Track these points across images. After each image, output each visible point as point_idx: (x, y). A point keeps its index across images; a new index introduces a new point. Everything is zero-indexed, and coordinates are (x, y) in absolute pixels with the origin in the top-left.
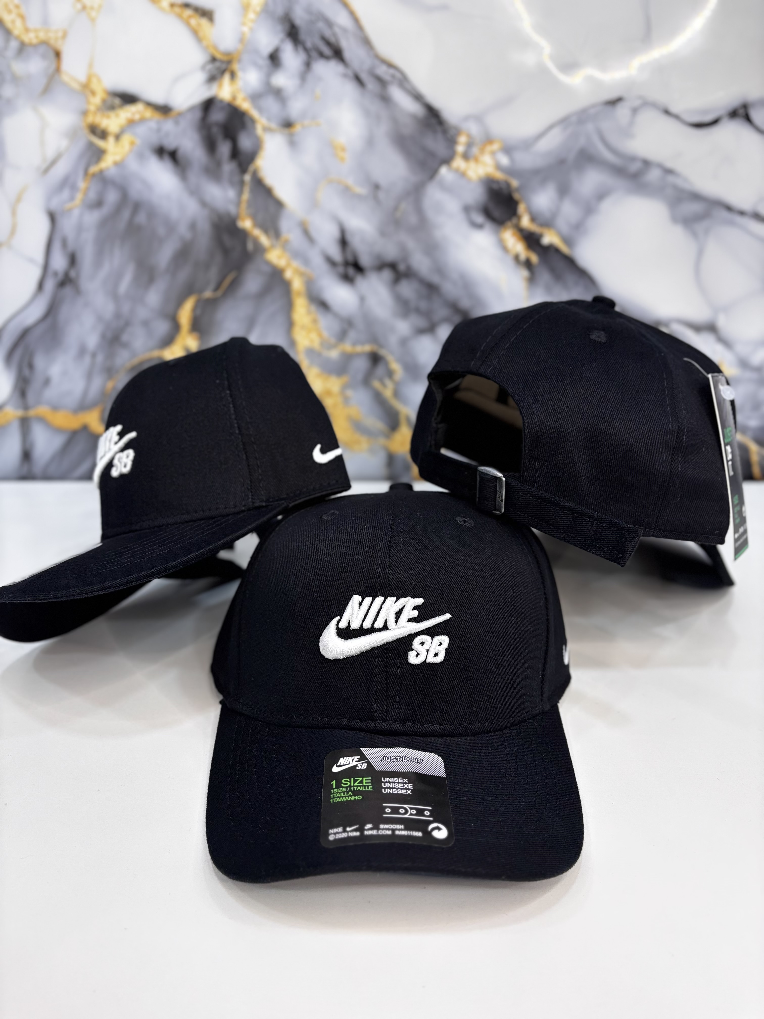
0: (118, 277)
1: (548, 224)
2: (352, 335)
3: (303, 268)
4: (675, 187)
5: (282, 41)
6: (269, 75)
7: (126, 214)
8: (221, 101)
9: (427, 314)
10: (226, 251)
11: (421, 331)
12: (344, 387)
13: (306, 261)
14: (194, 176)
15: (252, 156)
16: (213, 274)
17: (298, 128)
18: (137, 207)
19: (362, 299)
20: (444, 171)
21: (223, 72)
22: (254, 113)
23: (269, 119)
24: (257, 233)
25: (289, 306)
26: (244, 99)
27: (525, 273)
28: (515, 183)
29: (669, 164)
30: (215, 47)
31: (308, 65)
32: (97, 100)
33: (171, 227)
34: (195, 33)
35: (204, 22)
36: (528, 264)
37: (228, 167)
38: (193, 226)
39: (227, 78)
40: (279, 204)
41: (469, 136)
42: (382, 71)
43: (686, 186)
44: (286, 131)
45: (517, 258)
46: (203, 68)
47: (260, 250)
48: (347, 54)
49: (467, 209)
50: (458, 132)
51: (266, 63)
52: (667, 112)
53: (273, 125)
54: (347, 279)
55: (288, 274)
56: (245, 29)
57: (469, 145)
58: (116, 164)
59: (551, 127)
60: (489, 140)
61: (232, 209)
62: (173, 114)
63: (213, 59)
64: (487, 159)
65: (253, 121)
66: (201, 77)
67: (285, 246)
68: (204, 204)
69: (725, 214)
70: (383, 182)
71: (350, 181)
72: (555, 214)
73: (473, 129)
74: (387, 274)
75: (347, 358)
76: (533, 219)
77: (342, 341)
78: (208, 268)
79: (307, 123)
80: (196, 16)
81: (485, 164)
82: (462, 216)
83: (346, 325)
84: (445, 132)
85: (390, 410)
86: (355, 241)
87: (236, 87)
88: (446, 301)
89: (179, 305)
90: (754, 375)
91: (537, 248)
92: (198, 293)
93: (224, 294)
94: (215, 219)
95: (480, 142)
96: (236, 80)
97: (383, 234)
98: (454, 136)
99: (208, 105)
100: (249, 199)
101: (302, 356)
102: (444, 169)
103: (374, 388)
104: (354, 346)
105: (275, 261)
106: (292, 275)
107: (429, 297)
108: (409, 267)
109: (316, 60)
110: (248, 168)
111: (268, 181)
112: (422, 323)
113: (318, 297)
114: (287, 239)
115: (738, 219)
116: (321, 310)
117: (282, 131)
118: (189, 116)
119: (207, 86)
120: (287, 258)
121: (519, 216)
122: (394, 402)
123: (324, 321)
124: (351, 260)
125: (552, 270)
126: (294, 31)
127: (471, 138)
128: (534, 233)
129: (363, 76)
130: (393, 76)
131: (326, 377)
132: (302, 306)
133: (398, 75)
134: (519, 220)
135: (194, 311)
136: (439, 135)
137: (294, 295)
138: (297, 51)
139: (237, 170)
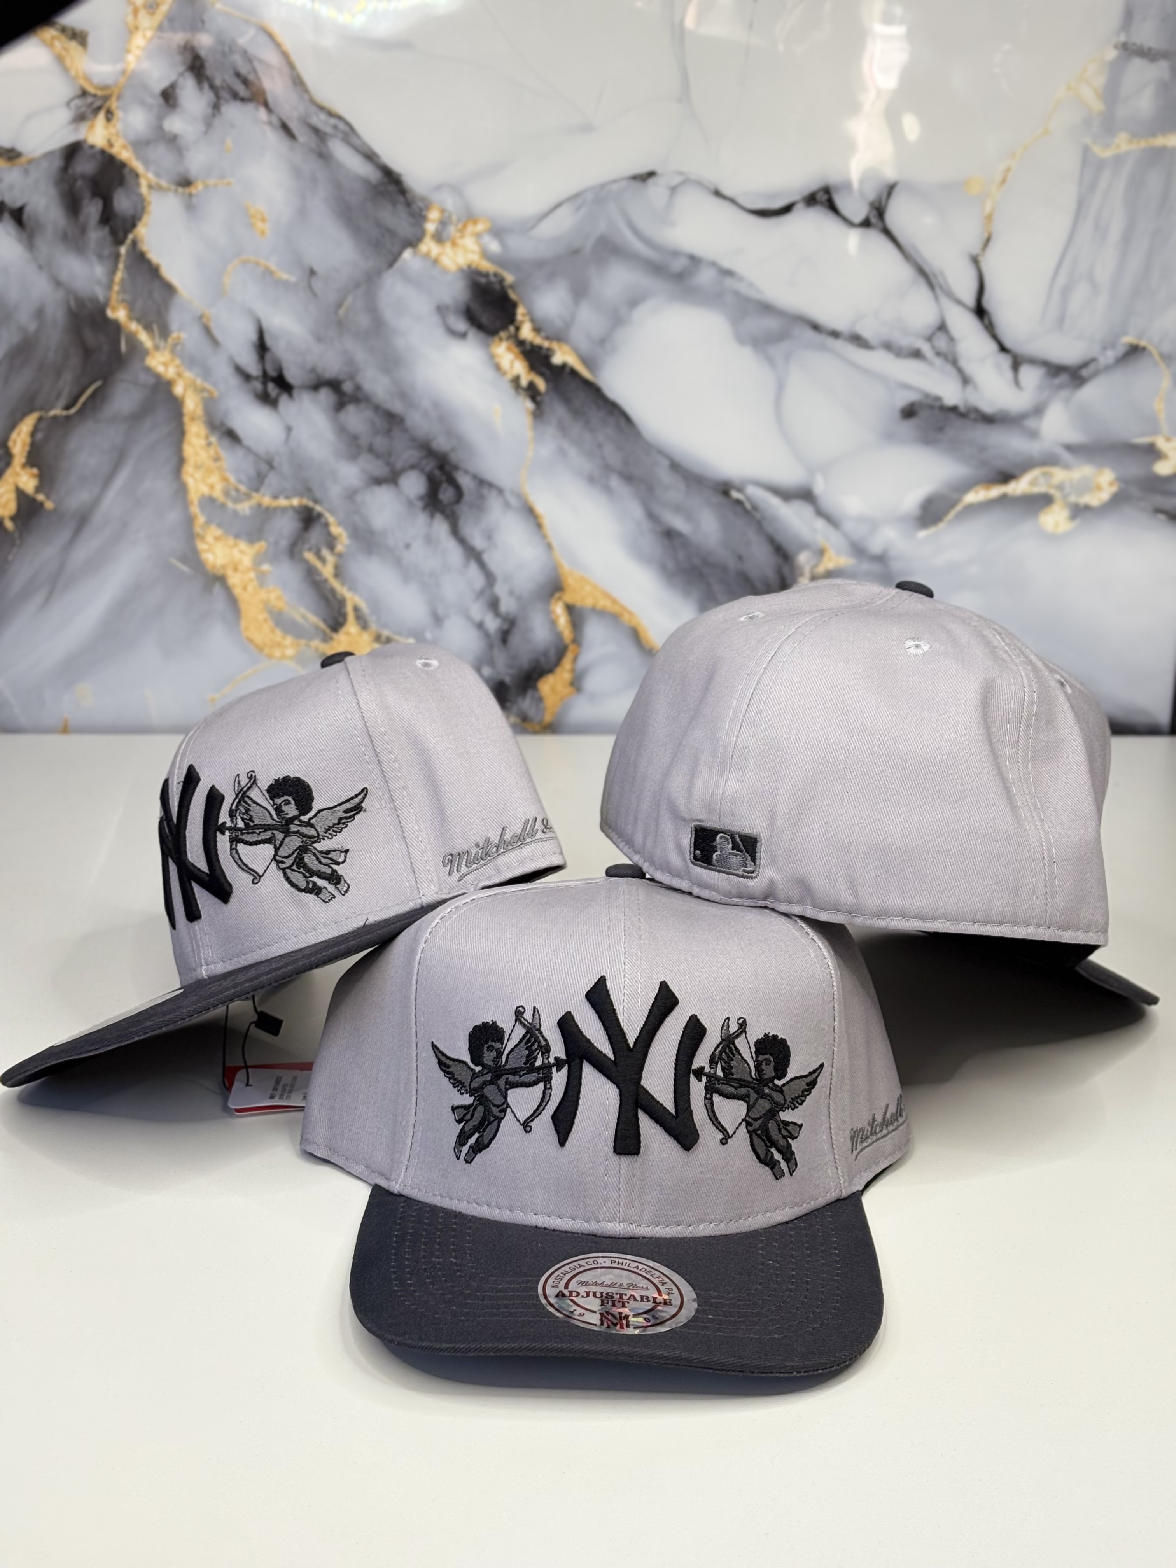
1: (559, 336)
2: (272, 479)
3: (199, 381)
4: (737, 294)
5: (181, 74)
6: (160, 118)
8: (92, 147)
9: (386, 457)
10: (87, 353)
11: (378, 481)
12: (258, 561)
13: (205, 371)
15: (132, 223)
16: (66, 383)
17: (199, 187)
19: (289, 429)
20: (408, 256)
21: (97, 110)
22: (137, 165)
24: (134, 326)
25: (179, 435)
26: (124, 147)
27: (527, 405)
28: (509, 278)
29: (726, 264)
30: (87, 78)
31: (216, 107)
33: (6, 312)
34: (60, 59)
35: (73, 45)
36: (532, 392)
37: (96, 235)
38: (40, 313)
39: (100, 118)
40: (169, 289)
41: (443, 211)
42: (319, 120)
43: (754, 294)
44: (182, 191)
45: (516, 380)
46: (68, 104)
47: (137, 350)
48: (273, 99)
49: (441, 310)
50: (428, 206)
51: (155, 101)
52: (717, 193)
53: (164, 183)
54: (267, 400)
55: (179, 389)
56: (131, 58)
57: (444, 223)
59: (558, 206)
60: (470, 217)
61: (100, 294)
62: (23, 160)
64: (469, 242)
65: (137, 175)
66: (64, 115)
67: (176, 348)
68: (58, 283)
69: (810, 334)
70: (321, 267)
71: (272, 264)
72: (568, 324)
73: (450, 202)
74: (325, 396)
75: (265, 514)
76: (539, 328)
77: (257, 490)
78: (59, 373)
79: (211, 181)
80: (63, 38)
81: (466, 250)
82: (435, 319)
83: (264, 467)
84: (408, 204)
85: (330, 596)
86: (279, 348)
87: (113, 131)
88: (413, 439)
89: (13, 425)
90: (876, 568)
91: (544, 369)
92: (41, 409)
93: (80, 412)
94: (73, 303)
95: (459, 220)
96: (114, 121)
97: (319, 339)
98: (421, 210)
99: (73, 151)
100: (122, 280)
101: (195, 509)
102: (407, 254)
103: (306, 562)
104: (275, 497)
105: (160, 369)
106: (185, 389)
107: (389, 431)
108: (358, 388)
109: (227, 101)
110: (125, 237)
111: (154, 256)
112: (379, 469)
113: (222, 424)
114: (178, 338)
115: (830, 341)
116: (227, 442)
117: (176, 191)
118: (45, 164)
119: (73, 126)
120: (178, 367)
121: (517, 323)
122: (335, 584)
123: (231, 459)
124: (272, 373)
125: (567, 401)
126: (198, 63)
127: (446, 214)
128: (540, 348)
129: (294, 126)
130: (335, 127)
131: (231, 541)
132: (198, 435)
133: (341, 126)
134: (518, 329)
135: (33, 434)
136: (401, 208)
137: (186, 419)
138: (201, 89)
139: (109, 239)
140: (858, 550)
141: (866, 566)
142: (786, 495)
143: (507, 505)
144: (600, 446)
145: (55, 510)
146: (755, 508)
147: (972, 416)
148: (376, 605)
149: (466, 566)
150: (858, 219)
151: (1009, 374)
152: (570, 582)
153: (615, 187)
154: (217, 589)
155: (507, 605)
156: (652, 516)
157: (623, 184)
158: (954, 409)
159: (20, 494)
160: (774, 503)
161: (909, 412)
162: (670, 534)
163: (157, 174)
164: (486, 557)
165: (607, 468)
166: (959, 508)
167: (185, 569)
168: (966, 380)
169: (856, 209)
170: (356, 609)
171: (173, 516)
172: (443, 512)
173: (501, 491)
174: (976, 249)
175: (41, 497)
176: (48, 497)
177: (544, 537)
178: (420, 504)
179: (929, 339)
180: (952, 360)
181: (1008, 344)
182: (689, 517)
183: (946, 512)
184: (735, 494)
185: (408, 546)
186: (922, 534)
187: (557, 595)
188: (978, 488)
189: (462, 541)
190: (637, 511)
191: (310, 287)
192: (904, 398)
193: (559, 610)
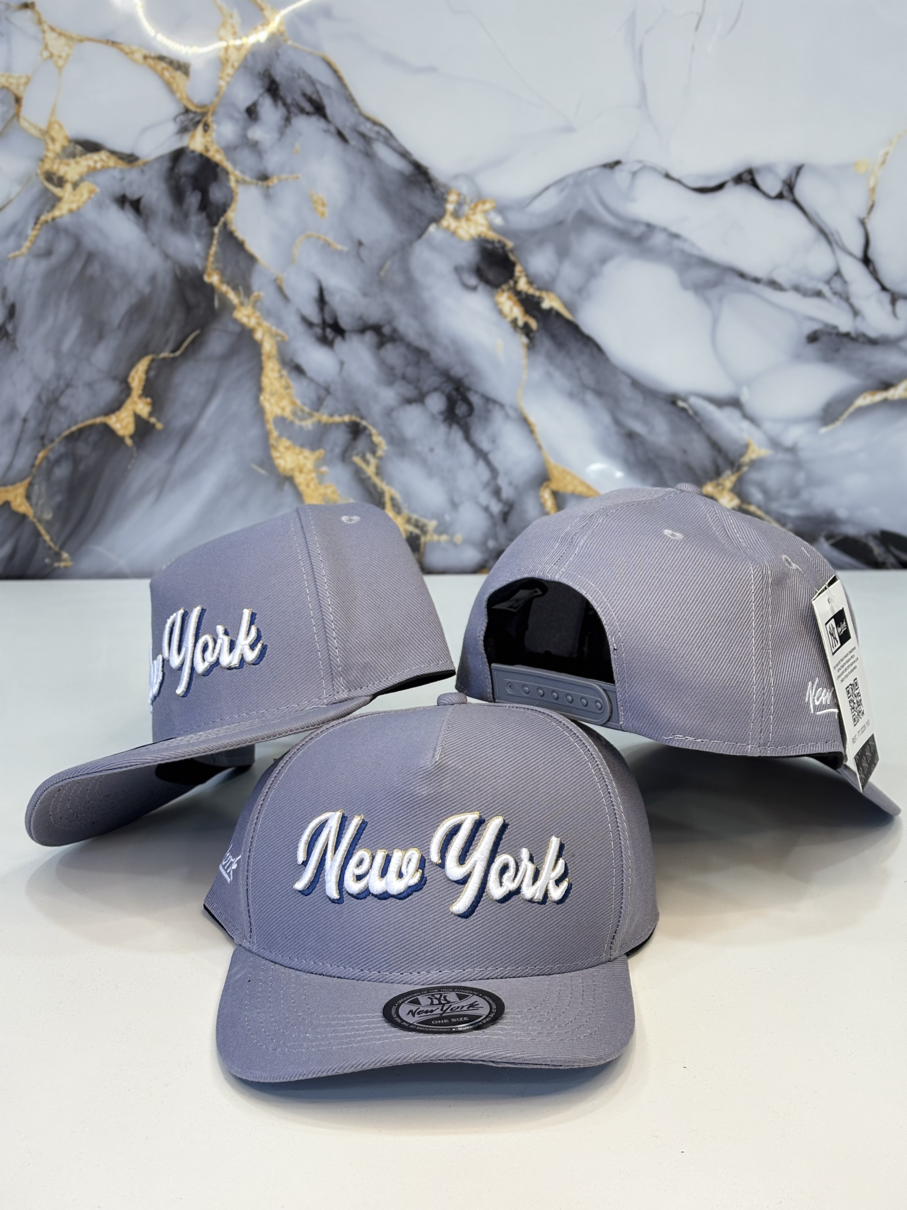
0: (63, 332)
1: (548, 287)
2: (329, 402)
3: (274, 329)
4: (682, 252)
5: (261, 95)
6: (245, 129)
7: (77, 265)
8: (193, 152)
9: (415, 382)
10: (189, 309)
11: (409, 401)
12: (319, 464)
13: (279, 321)
14: (157, 226)
15: (223, 209)
16: (173, 332)
17: (274, 181)
18: (90, 257)
19: (342, 363)
21: (197, 124)
22: (228, 165)
23: (245, 173)
24: (224, 288)
25: (258, 370)
26: (217, 151)
27: (523, 339)
28: (510, 244)
29: (674, 229)
30: (189, 100)
31: (288, 120)
32: (57, 147)
33: (127, 280)
34: (169, 86)
35: (179, 74)
36: (526, 330)
37: (196, 219)
38: (153, 279)
39: (200, 130)
40: (252, 259)
41: (459, 195)
42: (366, 128)
43: (695, 252)
44: (262, 184)
45: (514, 322)
46: (175, 119)
47: (227, 307)
48: (330, 111)
49: (458, 270)
50: (448, 190)
51: (241, 116)
52: (668, 176)
53: (248, 178)
54: (325, 341)
55: (258, 335)
56: (223, 83)
57: (460, 204)
58: (71, 211)
59: (547, 189)
60: (481, 199)
61: (199, 264)
62: (140, 162)
64: (479, 218)
65: (227, 173)
66: (172, 128)
67: (257, 303)
68: (166, 256)
69: (738, 281)
70: (367, 239)
71: (330, 238)
72: (554, 277)
73: (465, 188)
74: (370, 337)
75: (324, 429)
76: (532, 281)
77: (317, 410)
78: (167, 325)
79: (284, 176)
80: (171, 69)
81: (477, 223)
82: (453, 277)
83: (323, 393)
84: (433, 190)
85: (372, 490)
86: (335, 301)
87: (209, 139)
88: (436, 368)
89: (132, 365)
90: (788, 457)
91: (536, 313)
92: (154, 352)
93: (183, 354)
94: (178, 272)
95: (472, 201)
96: (210, 132)
97: (365, 295)
98: (443, 194)
99: (178, 155)
100: (216, 253)
101: (270, 426)
102: (432, 228)
103: (354, 464)
104: (331, 415)
105: (245, 320)
106: (263, 335)
107: (417, 363)
108: (395, 331)
109: (296, 115)
110: (218, 220)
111: (240, 234)
112: (410, 392)
113: (292, 361)
114: (259, 296)
115: (753, 286)
116: (294, 374)
117: (257, 184)
118: (157, 166)
119: (178, 136)
120: (258, 318)
121: (515, 278)
122: (377, 480)
123: (298, 387)
124: (329, 320)
125: (553, 337)
126: (274, 87)
127: (462, 197)
128: (533, 296)
129: (346, 132)
130: (378, 133)
131: (297, 450)
132: (273, 370)
133: (383, 132)
134: (516, 282)
135: (147, 372)
136: (428, 193)
137: (264, 358)
138: (276, 106)
139: (206, 222)
140: (775, 444)
141: (781, 456)
142: (720, 403)
143: (507, 416)
144: (578, 370)
145: (164, 429)
146: (696, 413)
147: (861, 339)
148: (407, 495)
149: (476, 464)
150: (774, 193)
151: (888, 307)
152: (555, 473)
153: (590, 173)
154: (287, 487)
155: (507, 493)
156: (617, 422)
157: (596, 171)
158: (847, 335)
159: (138, 418)
160: (711, 410)
161: (813, 338)
162: (630, 436)
163: (242, 172)
164: (491, 457)
165: (584, 387)
166: (852, 409)
167: (262, 472)
168: (856, 313)
169: (772, 185)
170: (392, 499)
171: (254, 432)
172: (458, 423)
173: (502, 406)
174: (863, 214)
175: (153, 420)
176: (159, 420)
177: (535, 440)
178: (441, 418)
179: (828, 282)
180: (845, 298)
181: (888, 285)
182: (646, 421)
183: (841, 414)
184: (681, 404)
185: (432, 450)
186: (824, 430)
187: (545, 484)
188: (865, 394)
189: (473, 445)
190: (606, 418)
191: (359, 255)
192: (809, 327)
193: (546, 495)
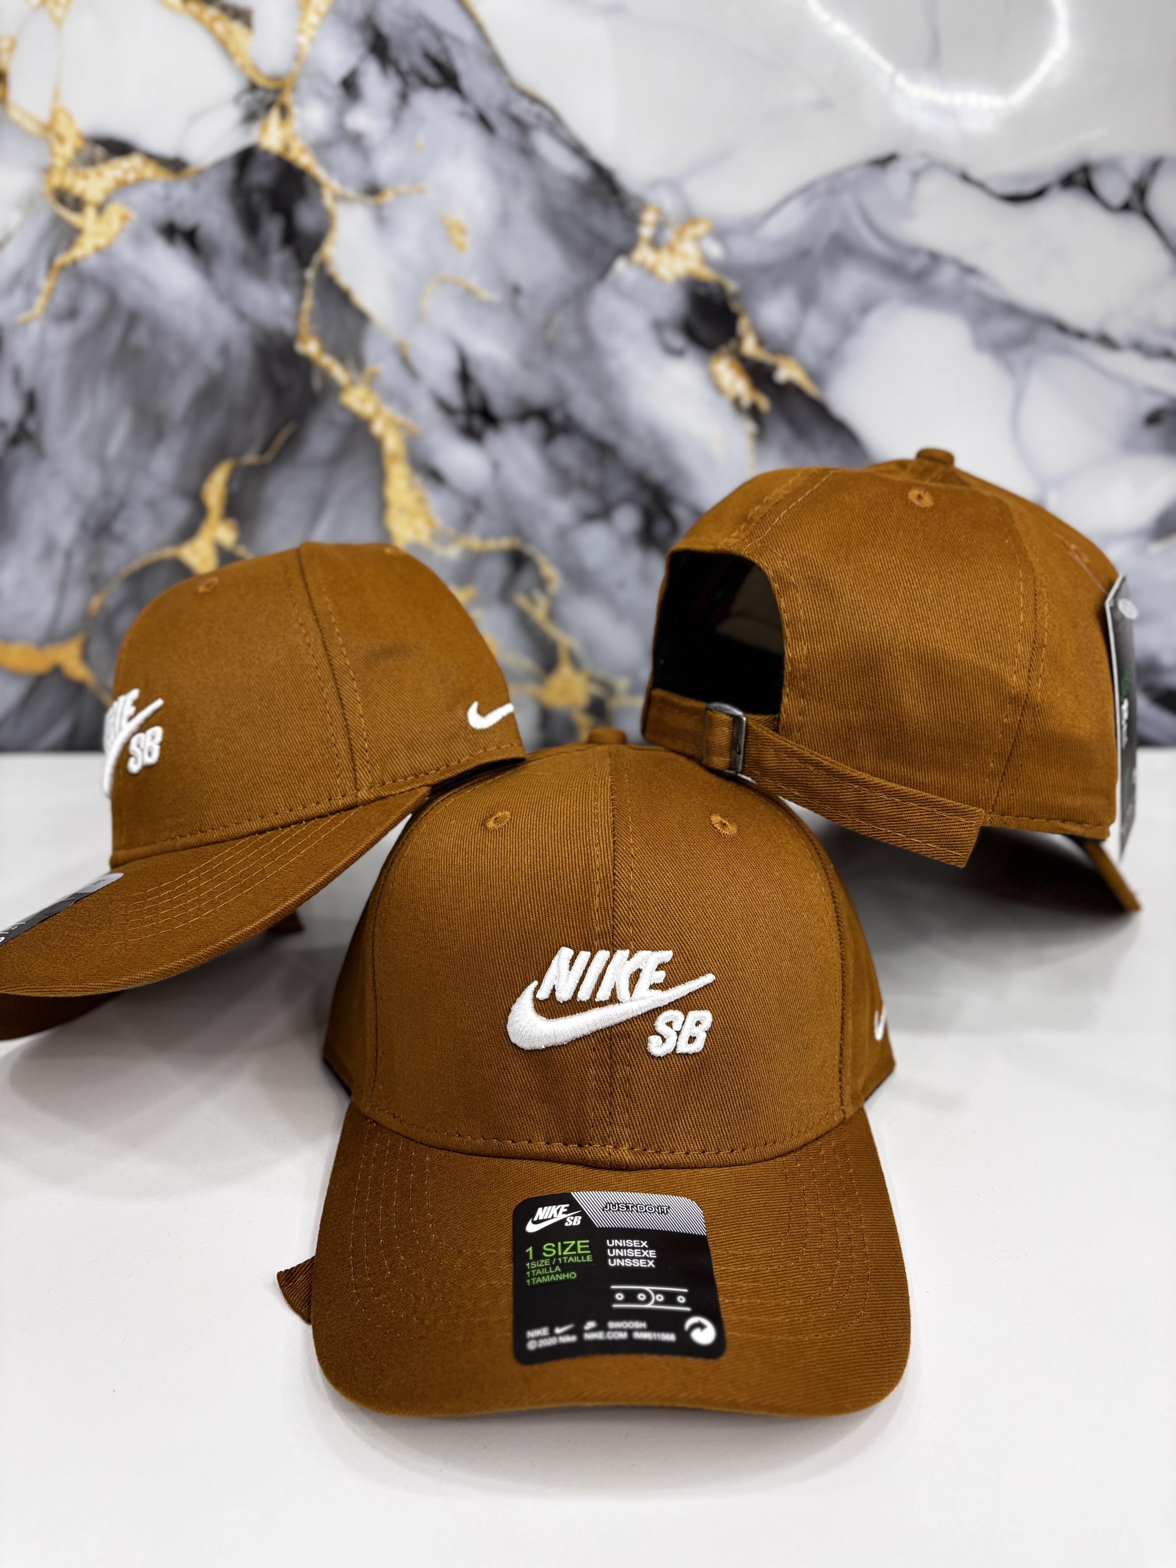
0: (106, 430)
1: (784, 350)
2: (481, 522)
3: (400, 418)
4: (979, 294)
5: (362, 59)
6: (341, 114)
7: (118, 331)
8: (266, 153)
9: (599, 491)
10: (278, 392)
11: (589, 517)
13: (406, 406)
14: (225, 270)
15: (317, 240)
16: (259, 427)
17: (389, 197)
18: (133, 319)
19: (496, 467)
20: (621, 266)
21: (268, 107)
22: (319, 172)
23: (343, 181)
24: (327, 361)
25: (380, 477)
26: (303, 150)
27: (749, 426)
28: (732, 286)
29: (969, 260)
30: (256, 68)
31: (403, 97)
32: (66, 150)
33: (189, 352)
34: (223, 45)
35: (237, 27)
36: (754, 412)
37: (279, 258)
38: (224, 351)
39: (274, 116)
40: (362, 317)
41: (660, 212)
42: (521, 107)
43: (997, 294)
44: (371, 201)
45: (736, 403)
46: (237, 100)
47: (332, 388)
48: (466, 82)
49: (658, 326)
50: (643, 205)
51: (335, 92)
52: (965, 178)
53: (350, 192)
54: (472, 434)
55: (378, 427)
56: (303, 40)
57: (661, 226)
58: (99, 251)
59: (786, 200)
60: (690, 219)
61: (288, 325)
62: (191, 171)
63: (253, 87)
64: (688, 248)
65: (317, 185)
66: (233, 114)
67: (373, 382)
68: (241, 315)
69: (1056, 337)
70: (526, 283)
71: (474, 282)
72: (795, 335)
73: (666, 201)
74: (534, 428)
75: (475, 559)
76: (762, 342)
77: (465, 532)
78: (249, 417)
79: (403, 189)
80: (225, 18)
81: (684, 256)
82: (651, 337)
83: (471, 508)
84: (621, 205)
85: (542, 640)
86: (483, 378)
87: (289, 131)
88: (627, 471)
89: (205, 476)
91: (768, 388)
92: (234, 455)
93: (276, 457)
94: (259, 338)
95: (677, 222)
96: (290, 119)
97: (527, 366)
98: (635, 211)
99: (246, 158)
100: (311, 309)
102: (621, 264)
103: (517, 606)
104: (484, 539)
105: (357, 406)
106: (384, 428)
107: (601, 464)
108: (568, 417)
109: (416, 89)
110: (311, 258)
111: (343, 280)
112: (590, 504)
113: (426, 463)
114: (375, 371)
115: (1080, 344)
116: (430, 483)
117: (364, 201)
118: (215, 176)
119: (244, 128)
120: (376, 402)
121: (739, 337)
122: (548, 627)
123: (436, 500)
124: (476, 404)
125: (792, 421)
126: (381, 43)
127: (663, 216)
128: (764, 364)
129: (492, 115)
130: (539, 117)
132: (400, 477)
133: (546, 114)
134: (739, 343)
135: (228, 485)
136: (613, 210)
137: (387, 460)
138: (386, 75)
139: (293, 261)
150: (1117, 201)
153: (850, 175)
157: (862, 170)
159: (220, 549)
161: (1153, 419)
169: (1115, 189)
170: (570, 651)
172: (657, 548)
175: (240, 550)
176: (248, 549)
178: (634, 541)
185: (622, 585)
186: (1155, 549)
192: (1150, 404)
